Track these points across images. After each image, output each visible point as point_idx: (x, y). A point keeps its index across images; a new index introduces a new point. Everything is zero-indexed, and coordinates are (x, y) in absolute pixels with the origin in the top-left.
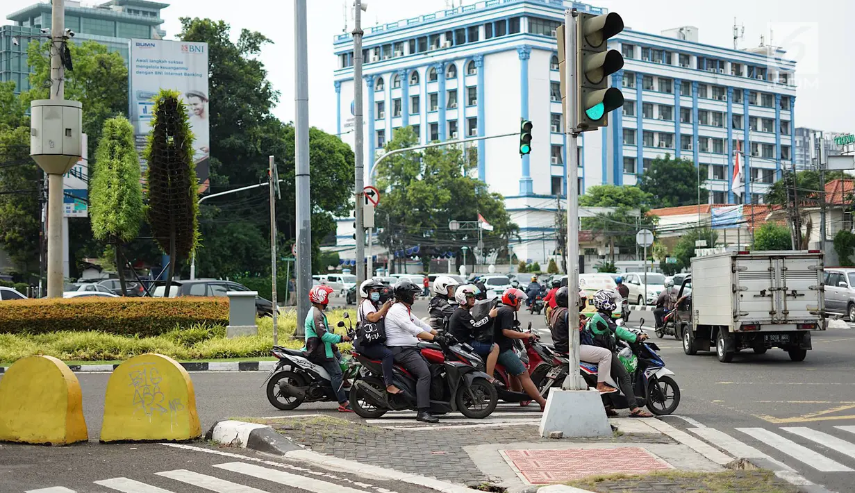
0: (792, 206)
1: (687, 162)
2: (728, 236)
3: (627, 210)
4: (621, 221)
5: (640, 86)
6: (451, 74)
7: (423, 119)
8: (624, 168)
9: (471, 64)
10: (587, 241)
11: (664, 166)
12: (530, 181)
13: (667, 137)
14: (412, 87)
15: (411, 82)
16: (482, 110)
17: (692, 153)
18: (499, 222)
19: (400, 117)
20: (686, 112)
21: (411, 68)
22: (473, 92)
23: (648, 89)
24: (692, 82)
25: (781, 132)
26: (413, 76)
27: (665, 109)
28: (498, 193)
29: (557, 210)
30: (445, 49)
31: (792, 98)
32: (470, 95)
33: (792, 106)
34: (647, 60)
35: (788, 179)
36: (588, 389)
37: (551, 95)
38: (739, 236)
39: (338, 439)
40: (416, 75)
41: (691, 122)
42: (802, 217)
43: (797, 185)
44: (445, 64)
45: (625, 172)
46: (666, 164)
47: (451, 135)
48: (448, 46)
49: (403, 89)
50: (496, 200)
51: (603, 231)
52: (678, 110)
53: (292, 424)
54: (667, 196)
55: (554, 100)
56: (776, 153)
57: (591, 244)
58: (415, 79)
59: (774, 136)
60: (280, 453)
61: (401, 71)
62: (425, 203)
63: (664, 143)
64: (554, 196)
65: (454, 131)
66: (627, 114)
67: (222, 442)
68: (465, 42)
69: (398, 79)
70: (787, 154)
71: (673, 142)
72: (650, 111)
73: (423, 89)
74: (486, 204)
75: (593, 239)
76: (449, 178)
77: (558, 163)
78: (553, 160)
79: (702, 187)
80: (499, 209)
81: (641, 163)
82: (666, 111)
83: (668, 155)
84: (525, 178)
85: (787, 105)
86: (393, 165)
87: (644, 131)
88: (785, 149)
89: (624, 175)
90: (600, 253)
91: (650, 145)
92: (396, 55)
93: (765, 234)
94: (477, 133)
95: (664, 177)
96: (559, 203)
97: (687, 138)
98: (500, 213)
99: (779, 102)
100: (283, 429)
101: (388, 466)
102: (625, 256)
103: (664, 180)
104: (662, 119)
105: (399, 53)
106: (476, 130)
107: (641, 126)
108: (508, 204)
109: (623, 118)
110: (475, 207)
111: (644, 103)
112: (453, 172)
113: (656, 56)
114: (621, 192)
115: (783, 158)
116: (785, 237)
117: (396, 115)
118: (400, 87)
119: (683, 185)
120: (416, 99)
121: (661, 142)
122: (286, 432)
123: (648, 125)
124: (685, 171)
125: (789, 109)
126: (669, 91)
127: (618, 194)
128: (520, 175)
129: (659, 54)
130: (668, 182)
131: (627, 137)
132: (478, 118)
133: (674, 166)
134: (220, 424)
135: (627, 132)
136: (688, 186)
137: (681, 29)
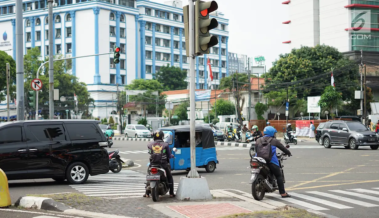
0: (236, 91)
1: (178, 68)
2: (203, 105)
3: (152, 92)
4: (149, 97)
5: (154, 29)
6: (58, 21)
7: (43, 43)
8: (146, 70)
9: (68, 15)
10: (133, 107)
11: (166, 70)
12: (99, 77)
13: (167, 55)
14: (37, 26)
15: (36, 24)
16: (74, 40)
17: (179, 64)
18: (84, 97)
19: (30, 42)
20: (176, 43)
21: (36, 16)
22: (69, 30)
23: (158, 31)
24: (179, 28)
25: (222, 54)
26: (37, 21)
27: (166, 41)
28: (83, 82)
29: (117, 92)
30: (55, 7)
31: (227, 37)
32: (68, 31)
33: (227, 41)
34: (158, 17)
35: (234, 78)
36: (200, 177)
37: (110, 33)
38: (202, 105)
39: (86, 204)
40: (39, 20)
41: (179, 48)
42: (240, 96)
43: (238, 80)
44: (55, 15)
45: (147, 73)
46: (168, 69)
47: (58, 52)
48: (56, 5)
49: (32, 27)
50: (82, 86)
51: (141, 102)
52: (173, 42)
53: (61, 197)
54: (168, 85)
55: (112, 35)
56: (219, 64)
57: (134, 109)
58: (38, 22)
59: (218, 56)
60: (61, 211)
61: (31, 18)
62: (45, 87)
63: (166, 58)
64: (112, 84)
65: (60, 50)
66: (148, 43)
67: (26, 207)
68: (65, 4)
69: (29, 22)
70: (224, 65)
71: (170, 58)
72: (159, 42)
73: (43, 28)
74: (78, 88)
75: (136, 106)
76: (58, 74)
77: (113, 67)
78: (111, 66)
79: (185, 80)
80: (84, 91)
81: (154, 68)
82: (167, 42)
83: (168, 64)
84: (97, 75)
85: (224, 41)
86: (28, 67)
87: (156, 52)
88: (223, 62)
89: (146, 74)
90: (139, 113)
91: (159, 59)
92: (28, 9)
93: (219, 105)
94: (71, 51)
95: (167, 75)
96: (118, 88)
97: (177, 56)
98: (85, 93)
99: (220, 39)
100: (58, 199)
101: (120, 215)
102: (150, 115)
103: (167, 77)
104: (165, 46)
105: (29, 8)
106: (71, 50)
107: (155, 50)
108: (89, 88)
109: (146, 45)
110: (72, 89)
111: (156, 38)
112: (60, 71)
113: (162, 15)
114: (149, 83)
115: (222, 66)
116: (229, 106)
117: (28, 40)
118: (30, 26)
119: (176, 79)
120: (39, 33)
121: (164, 58)
122: (60, 201)
123: (158, 49)
124: (177, 73)
125: (225, 43)
126: (168, 33)
127: (147, 84)
128: (94, 73)
129: (163, 14)
130: (168, 78)
131: (147, 55)
132: (72, 44)
133: (171, 70)
134: (23, 198)
135: (147, 52)
136: (179, 80)
137: (174, 2)
